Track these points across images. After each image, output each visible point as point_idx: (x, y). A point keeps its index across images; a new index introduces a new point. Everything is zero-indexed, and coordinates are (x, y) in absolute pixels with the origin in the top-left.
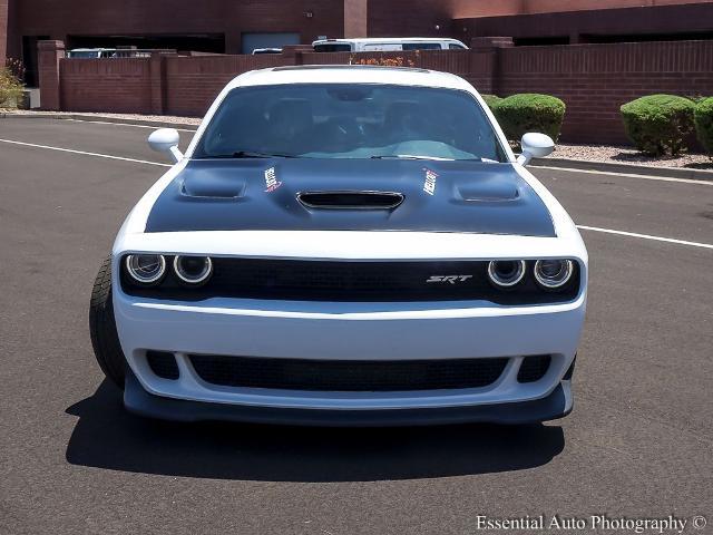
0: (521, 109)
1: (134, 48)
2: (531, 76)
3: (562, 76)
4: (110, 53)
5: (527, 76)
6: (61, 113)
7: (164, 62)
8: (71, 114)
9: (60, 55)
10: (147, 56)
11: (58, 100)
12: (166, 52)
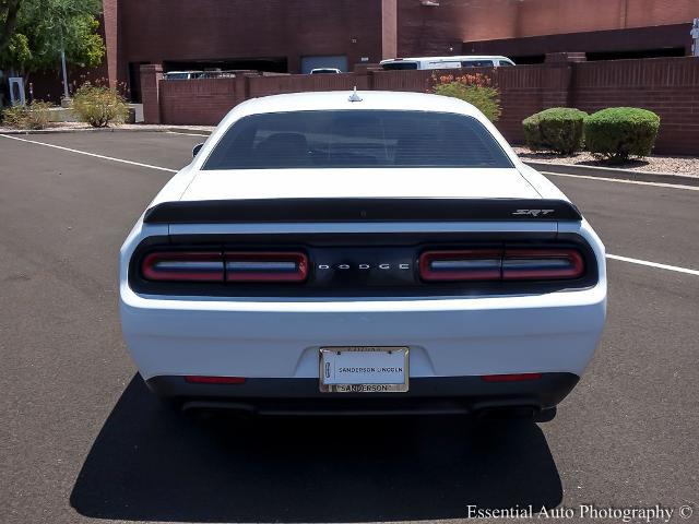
0: (619, 123)
1: (219, 70)
2: (608, 89)
3: (642, 89)
4: (197, 75)
5: (604, 89)
6: (162, 127)
7: (248, 80)
8: (170, 127)
9: (159, 77)
10: (233, 76)
11: (158, 115)
12: (249, 73)
